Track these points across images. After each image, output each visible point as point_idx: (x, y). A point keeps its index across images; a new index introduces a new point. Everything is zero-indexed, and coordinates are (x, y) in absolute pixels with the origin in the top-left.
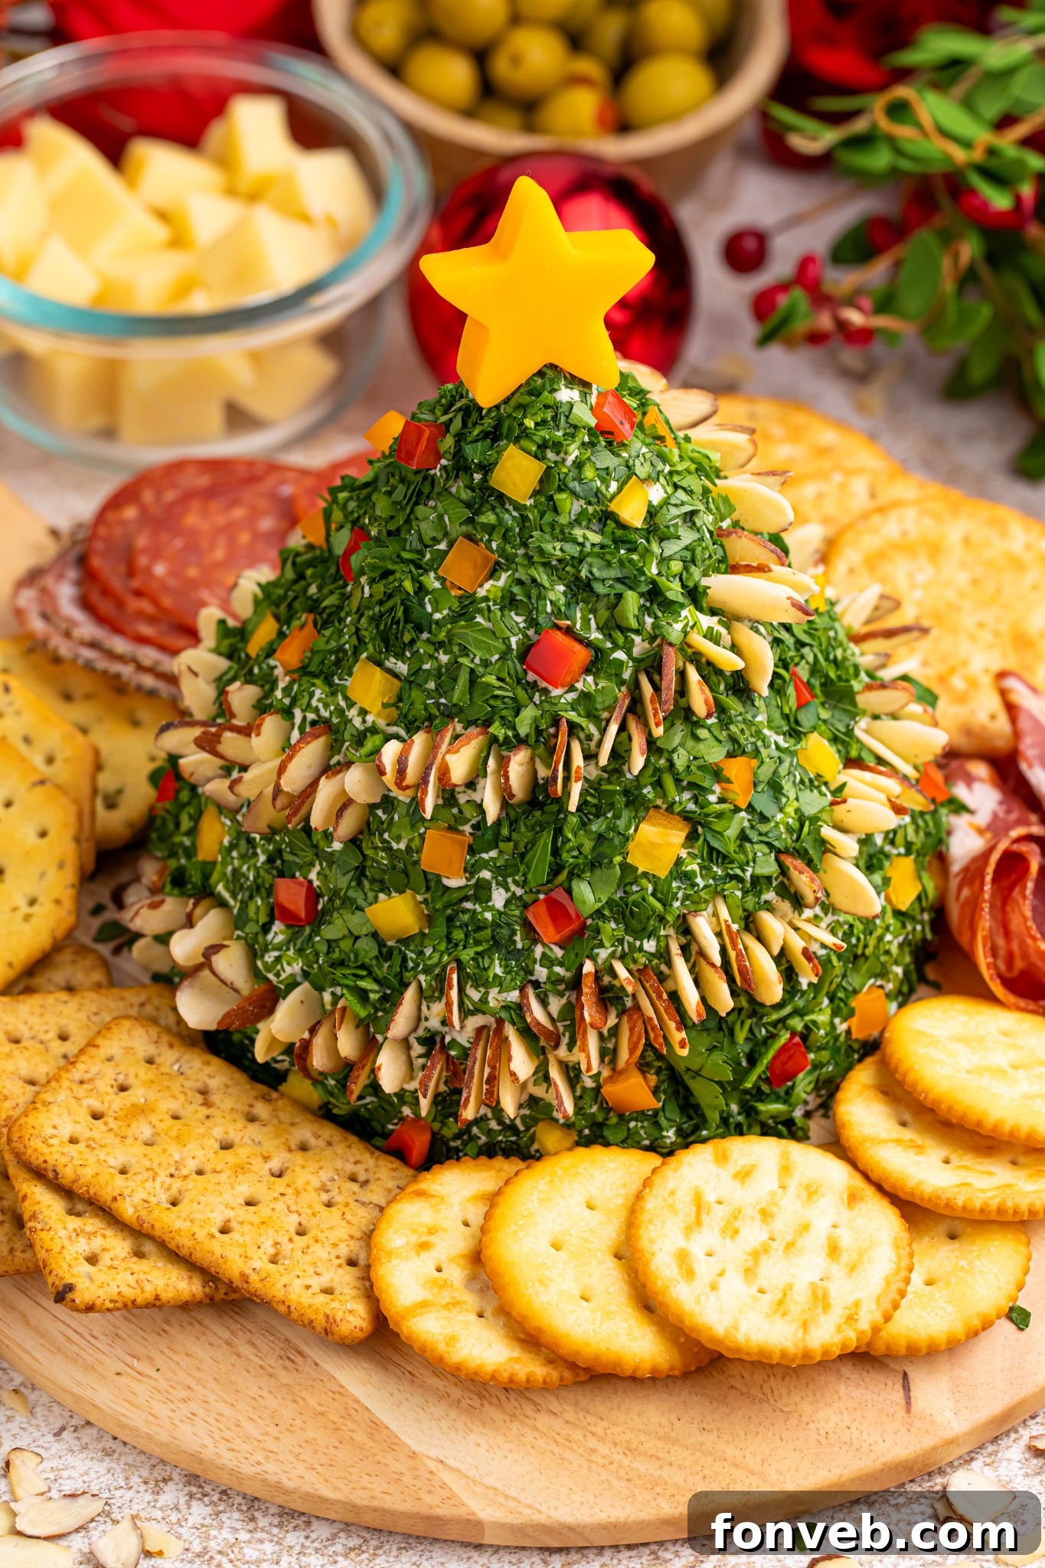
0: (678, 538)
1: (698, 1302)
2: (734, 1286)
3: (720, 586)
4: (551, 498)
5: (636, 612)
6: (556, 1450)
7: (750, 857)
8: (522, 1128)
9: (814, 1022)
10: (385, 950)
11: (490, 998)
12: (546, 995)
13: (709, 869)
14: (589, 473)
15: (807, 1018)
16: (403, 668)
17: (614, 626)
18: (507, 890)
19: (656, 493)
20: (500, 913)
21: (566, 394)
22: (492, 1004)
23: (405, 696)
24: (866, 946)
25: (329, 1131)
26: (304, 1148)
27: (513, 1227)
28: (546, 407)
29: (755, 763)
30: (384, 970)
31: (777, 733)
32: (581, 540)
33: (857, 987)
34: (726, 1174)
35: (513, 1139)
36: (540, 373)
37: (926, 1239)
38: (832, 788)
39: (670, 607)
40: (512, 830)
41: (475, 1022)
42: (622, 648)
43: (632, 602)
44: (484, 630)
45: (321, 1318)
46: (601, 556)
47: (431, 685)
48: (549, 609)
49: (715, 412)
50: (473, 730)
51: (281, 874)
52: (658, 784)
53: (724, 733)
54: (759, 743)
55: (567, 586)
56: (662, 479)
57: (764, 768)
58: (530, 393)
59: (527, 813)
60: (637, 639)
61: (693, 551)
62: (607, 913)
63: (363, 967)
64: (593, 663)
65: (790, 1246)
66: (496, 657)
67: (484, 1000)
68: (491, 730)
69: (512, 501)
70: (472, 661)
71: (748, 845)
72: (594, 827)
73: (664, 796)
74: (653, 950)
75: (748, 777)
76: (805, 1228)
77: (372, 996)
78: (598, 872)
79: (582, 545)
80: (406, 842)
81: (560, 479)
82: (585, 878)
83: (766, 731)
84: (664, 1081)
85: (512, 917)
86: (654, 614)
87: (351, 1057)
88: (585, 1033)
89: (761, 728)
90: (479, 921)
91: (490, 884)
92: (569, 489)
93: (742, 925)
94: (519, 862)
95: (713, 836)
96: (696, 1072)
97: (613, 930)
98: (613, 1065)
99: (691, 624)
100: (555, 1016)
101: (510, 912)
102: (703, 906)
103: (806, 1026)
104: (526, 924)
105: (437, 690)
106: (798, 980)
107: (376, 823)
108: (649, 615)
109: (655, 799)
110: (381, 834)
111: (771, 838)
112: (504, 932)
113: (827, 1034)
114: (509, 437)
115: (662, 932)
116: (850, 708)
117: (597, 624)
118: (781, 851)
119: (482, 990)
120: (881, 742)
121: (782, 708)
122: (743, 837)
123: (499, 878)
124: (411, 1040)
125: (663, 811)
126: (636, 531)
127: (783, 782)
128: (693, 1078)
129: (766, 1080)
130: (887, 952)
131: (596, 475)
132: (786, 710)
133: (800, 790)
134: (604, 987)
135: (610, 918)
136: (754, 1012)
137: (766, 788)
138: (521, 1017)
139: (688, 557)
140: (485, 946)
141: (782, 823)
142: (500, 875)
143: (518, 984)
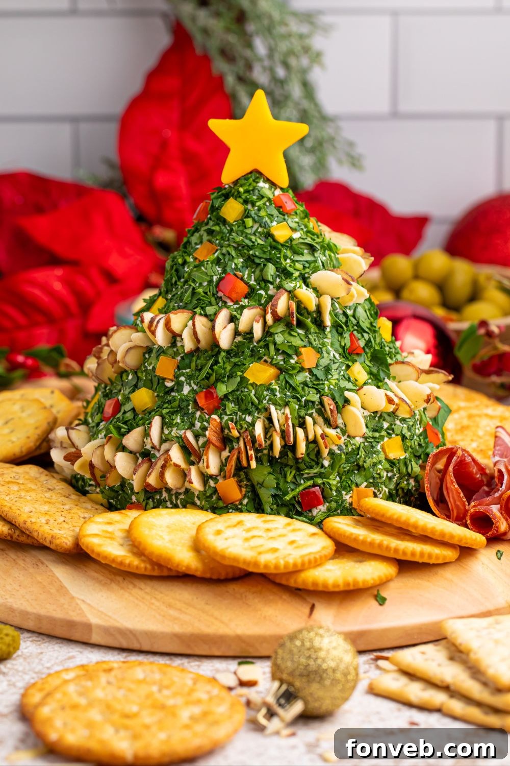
0: (303, 254)
2: (237, 541)
4: (243, 222)
5: (273, 275)
6: (136, 601)
7: (307, 393)
9: (328, 484)
10: (136, 417)
12: (198, 436)
13: (284, 391)
14: (262, 213)
15: (325, 480)
17: (262, 279)
18: (190, 386)
19: (297, 235)
20: (184, 396)
22: (173, 435)
23: (167, 306)
24: (365, 462)
28: (251, 186)
29: (319, 355)
31: (336, 352)
32: (254, 240)
33: (359, 483)
34: (260, 520)
36: (252, 172)
39: (287, 274)
40: (198, 360)
41: (165, 446)
42: (263, 289)
43: (271, 269)
44: (203, 273)
45: (50, 536)
46: (261, 249)
50: (188, 311)
53: (306, 339)
54: (324, 349)
55: (245, 260)
56: (301, 231)
57: (324, 361)
58: (246, 179)
60: (271, 287)
62: (231, 398)
64: (249, 294)
65: (272, 538)
66: (205, 284)
67: (170, 433)
68: (194, 311)
69: (227, 222)
70: (195, 285)
71: (306, 388)
72: (232, 360)
73: (269, 355)
74: (250, 421)
75: (314, 360)
76: (285, 536)
77: (122, 430)
78: (231, 380)
79: (253, 242)
80: (153, 365)
81: (248, 213)
82: (223, 382)
83: (329, 347)
84: (248, 492)
85: (190, 398)
86: (281, 278)
87: (111, 461)
88: (209, 448)
89: (326, 344)
90: (175, 399)
91: (184, 383)
92: (252, 217)
93: (296, 422)
94: (197, 373)
95: (289, 377)
96: (262, 485)
97: (233, 407)
98: (225, 477)
99: (298, 286)
100: (200, 446)
101: (189, 395)
102: (278, 407)
103: (323, 483)
104: (195, 402)
105: (180, 300)
106: (321, 457)
107: (144, 360)
108: (279, 279)
109: (264, 355)
110: (144, 364)
111: (319, 387)
112: (185, 404)
113: (336, 496)
114: (233, 196)
115: (256, 414)
116: (386, 371)
117: (254, 278)
118: (323, 395)
119: (170, 429)
120: (398, 387)
121: (341, 342)
122: (305, 384)
123: (188, 381)
124: (138, 455)
125: (268, 363)
126: (282, 245)
127: (333, 371)
128: (260, 488)
129: (298, 503)
130: (379, 474)
131: (267, 216)
132: (343, 344)
133: (342, 379)
134: (225, 436)
135: (232, 402)
136: (298, 469)
137: (323, 369)
138: (183, 440)
139: (307, 265)
140: (175, 409)
141: (328, 386)
142: (189, 379)
143: (186, 427)
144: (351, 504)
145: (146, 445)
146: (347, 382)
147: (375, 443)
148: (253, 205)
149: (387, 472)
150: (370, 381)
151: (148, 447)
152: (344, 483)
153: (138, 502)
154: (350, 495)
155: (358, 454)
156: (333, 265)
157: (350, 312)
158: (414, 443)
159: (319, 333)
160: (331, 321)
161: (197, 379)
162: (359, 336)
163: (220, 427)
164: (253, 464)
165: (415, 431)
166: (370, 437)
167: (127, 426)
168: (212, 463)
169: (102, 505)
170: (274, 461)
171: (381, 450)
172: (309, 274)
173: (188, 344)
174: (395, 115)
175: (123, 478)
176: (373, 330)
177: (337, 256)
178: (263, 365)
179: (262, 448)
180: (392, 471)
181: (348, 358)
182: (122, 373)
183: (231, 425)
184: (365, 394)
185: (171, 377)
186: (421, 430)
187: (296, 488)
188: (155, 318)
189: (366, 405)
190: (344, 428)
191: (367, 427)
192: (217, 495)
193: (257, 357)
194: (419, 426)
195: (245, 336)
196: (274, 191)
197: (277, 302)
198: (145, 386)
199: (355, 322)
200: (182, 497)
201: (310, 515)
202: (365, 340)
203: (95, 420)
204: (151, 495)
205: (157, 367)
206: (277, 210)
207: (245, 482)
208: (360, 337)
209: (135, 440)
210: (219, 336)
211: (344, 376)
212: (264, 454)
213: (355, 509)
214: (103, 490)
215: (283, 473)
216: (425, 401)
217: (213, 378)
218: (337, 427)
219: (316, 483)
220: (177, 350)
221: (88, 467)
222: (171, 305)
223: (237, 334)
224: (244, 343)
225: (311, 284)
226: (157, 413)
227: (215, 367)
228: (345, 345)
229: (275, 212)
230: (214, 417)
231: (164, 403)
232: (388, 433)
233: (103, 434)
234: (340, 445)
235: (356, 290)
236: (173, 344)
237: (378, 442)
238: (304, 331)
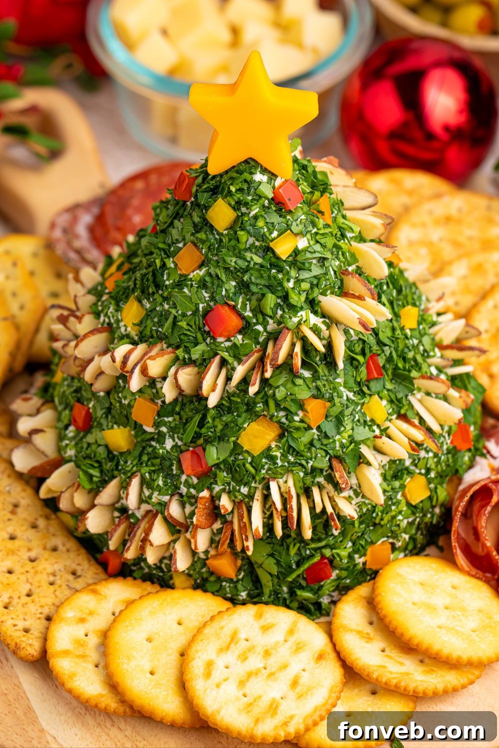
0: (310, 270)
1: (205, 691)
2: (230, 689)
3: (331, 303)
4: (236, 233)
5: (272, 306)
7: (314, 455)
8: (165, 570)
9: (338, 555)
10: (110, 456)
11: (154, 496)
12: (186, 503)
13: (286, 457)
14: (260, 223)
15: (334, 551)
16: (148, 306)
17: (259, 311)
18: (174, 440)
19: (302, 243)
20: (167, 452)
21: (258, 177)
22: (154, 500)
23: (144, 322)
24: (382, 519)
25: (72, 544)
26: (55, 549)
27: (127, 623)
28: (245, 181)
29: (328, 404)
30: (108, 466)
31: (350, 391)
32: (249, 259)
33: (374, 541)
34: (257, 625)
35: (161, 574)
36: (246, 162)
37: (356, 690)
38: (382, 428)
39: (293, 309)
40: (182, 409)
41: (145, 507)
42: (261, 324)
43: (271, 300)
44: (186, 296)
46: (259, 271)
47: (156, 320)
48: (224, 293)
49: (376, 204)
50: (170, 349)
51: (79, 401)
52: (266, 403)
53: (314, 384)
54: (335, 394)
55: (237, 283)
56: (309, 236)
57: (335, 408)
58: (237, 172)
59: (191, 402)
60: (271, 321)
61: (319, 279)
62: (222, 466)
63: (98, 462)
64: (243, 328)
65: (271, 675)
66: (189, 313)
67: (150, 497)
68: (177, 352)
69: (216, 230)
70: (177, 312)
71: (313, 449)
72: (224, 418)
73: (268, 411)
74: (246, 493)
75: (323, 412)
76: (285, 667)
77: (95, 479)
78: (222, 443)
79: (249, 262)
80: (128, 402)
81: (242, 223)
82: (214, 445)
83: (342, 388)
84: (245, 565)
85: (173, 456)
86: (283, 309)
88: (197, 530)
89: (338, 385)
90: (156, 452)
91: (165, 435)
92: (246, 229)
93: (301, 492)
95: (293, 439)
96: (260, 566)
97: (225, 477)
98: (217, 551)
99: (304, 318)
100: (187, 515)
101: (172, 452)
102: (280, 479)
103: (333, 555)
104: (180, 464)
108: (280, 310)
111: (328, 447)
112: (167, 462)
113: (348, 562)
114: (222, 194)
115: (253, 485)
116: (410, 386)
117: (250, 308)
118: (333, 456)
119: (151, 491)
120: (424, 406)
121: (356, 378)
122: (312, 444)
125: (267, 418)
126: (285, 261)
127: (346, 419)
129: (303, 578)
130: (398, 525)
131: (265, 225)
132: (358, 380)
133: (356, 426)
135: (224, 471)
136: (303, 541)
137: (334, 420)
139: (315, 282)
140: (157, 468)
141: (339, 441)
142: (171, 432)
143: (170, 492)
144: (364, 564)
145: (122, 500)
146: (362, 427)
147: (394, 494)
149: (409, 518)
151: (126, 503)
152: (357, 546)
154: (363, 558)
155: (374, 511)
159: (329, 375)
161: (181, 434)
168: (202, 540)
171: (401, 499)
173: (168, 392)
178: (262, 424)
184: (383, 443)
185: (151, 424)
189: (385, 451)
190: (358, 488)
192: (207, 568)
193: (253, 414)
195: (238, 386)
197: (278, 353)
202: (385, 355)
205: (134, 407)
209: (110, 495)
215: (285, 544)
217: (201, 439)
220: (157, 393)
229: (275, 219)
236: (152, 384)
237: (398, 492)
238: (311, 373)
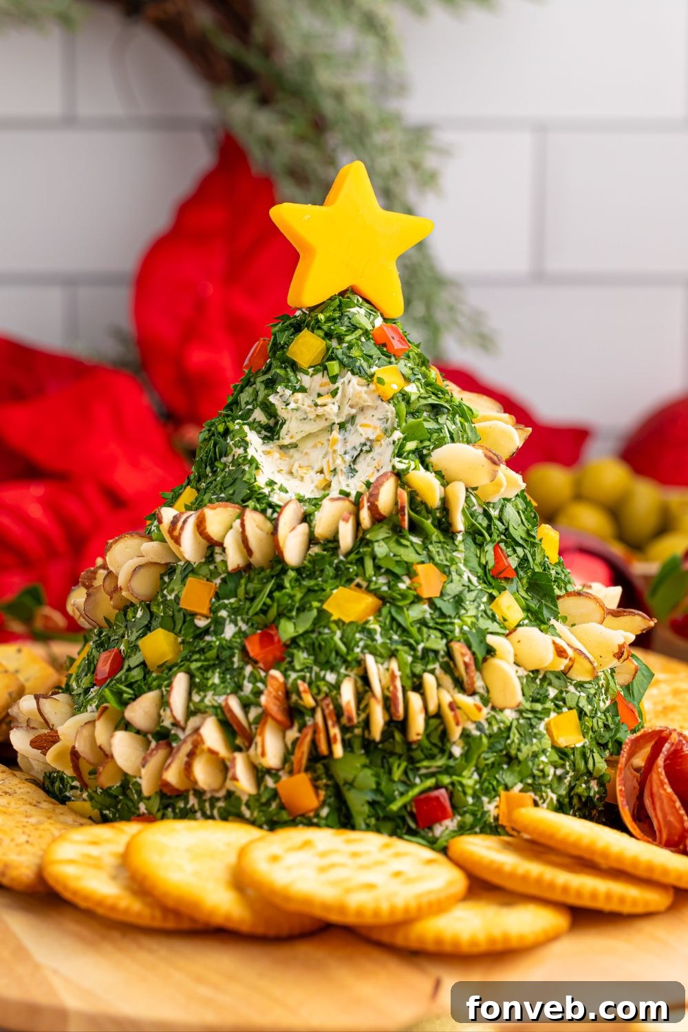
4: (324, 363)
7: (426, 636)
9: (461, 784)
11: (206, 700)
13: (389, 633)
14: (355, 353)
15: (454, 778)
18: (236, 625)
20: (226, 640)
21: (355, 309)
22: (207, 704)
23: (200, 498)
24: (519, 750)
29: (444, 578)
31: (473, 574)
33: (509, 784)
36: (343, 294)
40: (248, 583)
41: (194, 722)
47: (218, 487)
53: (425, 552)
54: (453, 568)
56: (418, 383)
57: (452, 586)
62: (302, 644)
67: (202, 700)
68: (244, 505)
71: (425, 630)
73: (364, 576)
74: (333, 682)
75: (437, 585)
77: (125, 696)
78: (302, 615)
80: (175, 593)
81: (333, 352)
82: (290, 618)
83: (461, 566)
84: (330, 797)
85: (236, 644)
87: (105, 747)
88: (265, 723)
89: (457, 560)
90: (211, 646)
91: (224, 620)
92: (339, 359)
93: (409, 684)
94: (248, 604)
95: (396, 611)
96: (351, 785)
97: (305, 659)
98: (291, 773)
99: (413, 467)
100: (251, 721)
101: (234, 640)
102: (379, 660)
103: (453, 784)
104: (244, 651)
105: (220, 489)
106: (449, 740)
107: (162, 585)
109: (357, 575)
110: (162, 590)
111: (445, 628)
112: (226, 653)
113: (473, 804)
114: (308, 326)
115: (343, 670)
116: (552, 607)
118: (451, 641)
119: (202, 694)
120: (572, 633)
121: (480, 558)
122: (423, 622)
123: (233, 617)
124: (150, 737)
125: (363, 589)
127: (468, 603)
128: (349, 790)
129: (412, 815)
130: (542, 771)
131: (362, 357)
132: (483, 562)
133: (482, 616)
134: (292, 705)
135: (305, 649)
136: (412, 760)
137: (451, 600)
138: (223, 712)
139: (426, 435)
140: (212, 662)
141: (459, 626)
142: (233, 614)
143: (229, 691)
144: (496, 819)
145: (163, 721)
146: (490, 621)
147: (536, 720)
148: (340, 339)
149: (556, 768)
150: (526, 621)
151: (167, 723)
152: (486, 784)
153: (150, 813)
154: (494, 804)
155: (508, 737)
156: (467, 438)
157: (494, 513)
158: (598, 723)
159: (444, 543)
160: (464, 524)
161: (247, 613)
162: (509, 551)
163: (283, 690)
164: (338, 750)
165: (598, 704)
166: (527, 710)
167: (133, 690)
168: (271, 748)
169: (90, 818)
170: (372, 746)
171: (545, 732)
172: (429, 449)
173: (234, 558)
174: (539, 277)
175: (125, 774)
176: (531, 541)
177: (473, 425)
178: (355, 590)
179: (352, 724)
180: (563, 766)
181: (491, 584)
182: (126, 608)
183: (302, 686)
184: (519, 641)
185: (205, 611)
186: (608, 703)
187: (407, 792)
188: (180, 517)
189: (521, 660)
190: (486, 695)
191: (524, 695)
192: (277, 801)
193: (344, 579)
194: (604, 697)
195: (325, 544)
196: (374, 319)
197: (379, 489)
198: (162, 626)
199: (501, 527)
200: (221, 804)
201: (430, 834)
202: (518, 557)
203: (82, 685)
204: (171, 801)
205: (183, 595)
206: (379, 349)
207: (324, 781)
208: (509, 553)
209: (146, 713)
210: (284, 543)
211: (485, 612)
212: (356, 736)
213: (503, 827)
214: (94, 794)
215: (386, 765)
216: (614, 656)
217: (273, 612)
218: (473, 693)
219: (440, 783)
220: (216, 567)
221: (69, 757)
222: (206, 498)
223: (313, 542)
224: (323, 557)
225: (432, 466)
226: (183, 668)
227: (277, 594)
228: (487, 563)
229: (375, 352)
230: (275, 673)
231: (194, 653)
232: (557, 706)
233: (94, 705)
234: (480, 723)
235: (505, 476)
236: (210, 558)
237: (541, 719)
238: (421, 539)
